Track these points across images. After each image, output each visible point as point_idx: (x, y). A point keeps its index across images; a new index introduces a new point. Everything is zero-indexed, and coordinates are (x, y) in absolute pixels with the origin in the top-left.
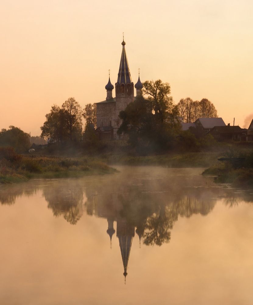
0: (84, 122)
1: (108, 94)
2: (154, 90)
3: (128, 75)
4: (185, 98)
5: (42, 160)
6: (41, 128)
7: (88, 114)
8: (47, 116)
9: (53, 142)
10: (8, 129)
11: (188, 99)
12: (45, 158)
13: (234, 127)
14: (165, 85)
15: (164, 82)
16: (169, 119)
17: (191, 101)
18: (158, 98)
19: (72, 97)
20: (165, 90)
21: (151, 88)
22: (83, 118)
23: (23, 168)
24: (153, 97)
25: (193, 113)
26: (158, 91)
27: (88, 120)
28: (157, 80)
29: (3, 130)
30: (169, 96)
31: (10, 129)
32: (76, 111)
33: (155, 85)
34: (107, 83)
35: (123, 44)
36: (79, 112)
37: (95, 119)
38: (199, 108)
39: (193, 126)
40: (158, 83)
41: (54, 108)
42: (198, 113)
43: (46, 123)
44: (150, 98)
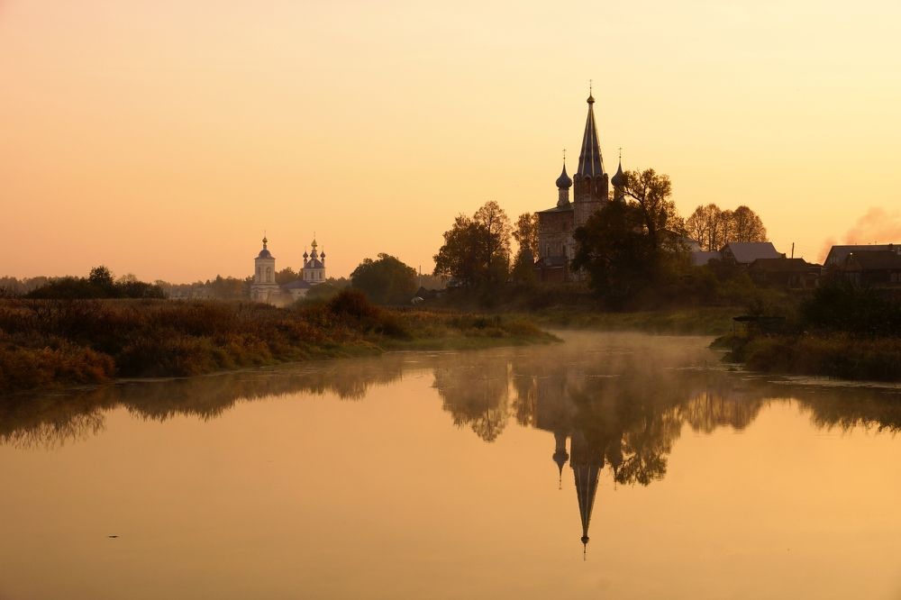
0: (514, 248)
1: (561, 195)
2: (640, 189)
3: (598, 159)
4: (705, 204)
5: (418, 316)
6: (435, 257)
7: (523, 234)
8: (445, 235)
9: (457, 285)
10: (375, 258)
11: (712, 206)
12: (427, 313)
13: (792, 260)
14: (661, 180)
15: (658, 173)
16: (667, 243)
17: (718, 209)
18: (647, 204)
19: (493, 200)
20: (661, 189)
21: (636, 184)
22: (513, 240)
23: (378, 331)
24: (638, 201)
25: (720, 234)
26: (648, 190)
27: (524, 243)
28: (645, 169)
29: (366, 260)
30: (667, 199)
31: (379, 259)
32: (500, 226)
33: (643, 180)
34: (559, 175)
35: (591, 101)
36: (505, 228)
37: (536, 242)
38: (732, 223)
39: (715, 257)
40: (648, 175)
41: (459, 221)
42: (731, 233)
43: (444, 249)
44: (632, 204)
